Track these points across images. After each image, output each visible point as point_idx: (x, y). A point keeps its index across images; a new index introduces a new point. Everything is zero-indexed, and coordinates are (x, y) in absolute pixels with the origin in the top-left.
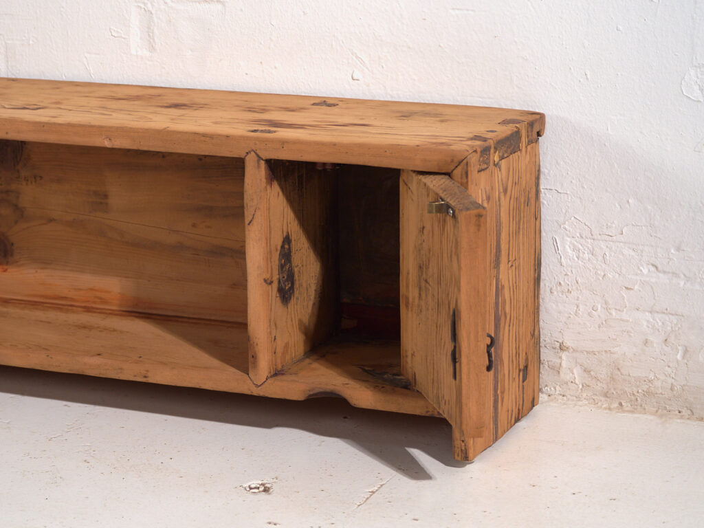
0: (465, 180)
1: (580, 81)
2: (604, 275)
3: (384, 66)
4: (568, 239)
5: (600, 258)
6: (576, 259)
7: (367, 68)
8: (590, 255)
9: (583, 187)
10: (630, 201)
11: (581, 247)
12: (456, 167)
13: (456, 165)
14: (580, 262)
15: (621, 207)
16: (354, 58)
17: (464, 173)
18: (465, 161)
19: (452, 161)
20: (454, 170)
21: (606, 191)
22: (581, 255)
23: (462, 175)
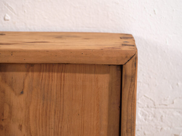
0: (134, 68)
1: (150, 15)
2: (162, 129)
3: (26, 11)
4: (140, 109)
5: (159, 119)
6: (144, 120)
7: (15, 13)
8: (153, 118)
9: (150, 78)
10: (179, 84)
11: (147, 113)
12: (129, 61)
13: (129, 59)
14: (146, 122)
15: (173, 88)
16: (6, 7)
17: (134, 64)
18: (134, 57)
19: (126, 57)
20: (127, 62)
21: (165, 79)
22: (147, 117)
23: (132, 65)
